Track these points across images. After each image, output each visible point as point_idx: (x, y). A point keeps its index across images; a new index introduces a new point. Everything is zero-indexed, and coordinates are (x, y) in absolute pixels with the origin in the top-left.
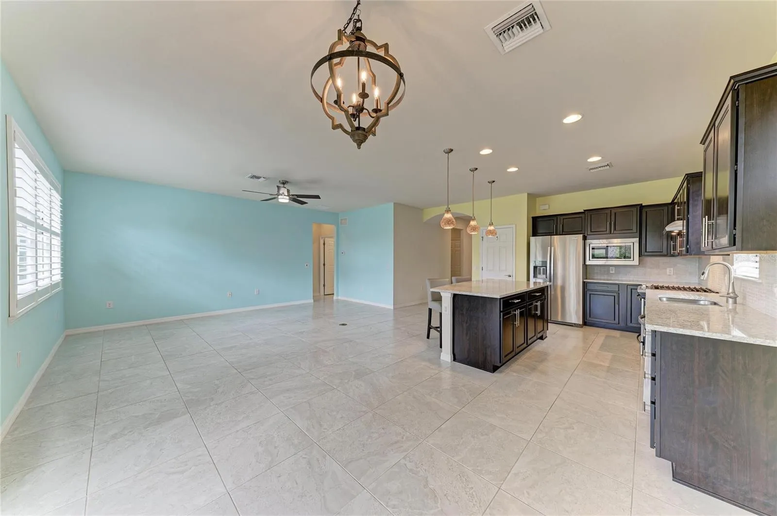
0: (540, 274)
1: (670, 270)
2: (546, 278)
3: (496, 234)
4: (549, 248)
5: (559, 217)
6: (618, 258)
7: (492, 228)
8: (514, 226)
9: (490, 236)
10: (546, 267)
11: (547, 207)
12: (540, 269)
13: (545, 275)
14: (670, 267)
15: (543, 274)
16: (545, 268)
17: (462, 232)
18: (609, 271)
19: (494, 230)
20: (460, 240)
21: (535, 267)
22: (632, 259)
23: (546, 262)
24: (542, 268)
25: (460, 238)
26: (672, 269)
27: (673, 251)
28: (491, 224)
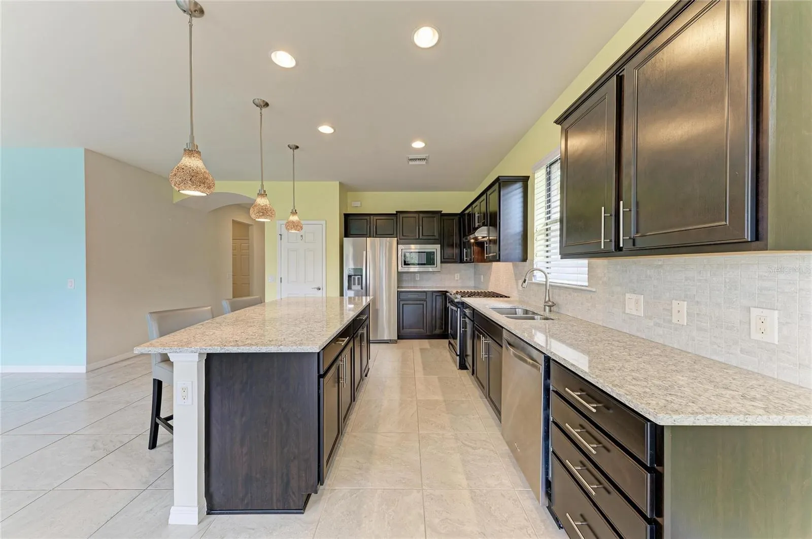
0: (354, 284)
1: (457, 276)
2: (362, 289)
3: (302, 228)
4: (365, 252)
5: (372, 217)
6: (424, 264)
7: (294, 218)
8: (324, 222)
9: (293, 231)
10: (362, 276)
11: (358, 204)
12: (354, 278)
13: (360, 286)
14: (457, 273)
15: (358, 284)
16: (360, 277)
17: (250, 227)
18: (415, 278)
19: (299, 222)
20: (248, 239)
21: (350, 276)
22: (435, 266)
23: (361, 270)
24: (356, 277)
25: (248, 236)
26: (459, 275)
27: (466, 257)
28: (294, 212)
